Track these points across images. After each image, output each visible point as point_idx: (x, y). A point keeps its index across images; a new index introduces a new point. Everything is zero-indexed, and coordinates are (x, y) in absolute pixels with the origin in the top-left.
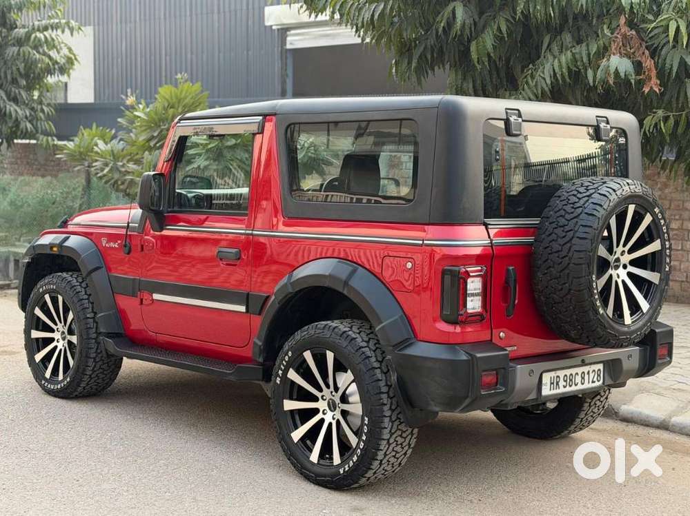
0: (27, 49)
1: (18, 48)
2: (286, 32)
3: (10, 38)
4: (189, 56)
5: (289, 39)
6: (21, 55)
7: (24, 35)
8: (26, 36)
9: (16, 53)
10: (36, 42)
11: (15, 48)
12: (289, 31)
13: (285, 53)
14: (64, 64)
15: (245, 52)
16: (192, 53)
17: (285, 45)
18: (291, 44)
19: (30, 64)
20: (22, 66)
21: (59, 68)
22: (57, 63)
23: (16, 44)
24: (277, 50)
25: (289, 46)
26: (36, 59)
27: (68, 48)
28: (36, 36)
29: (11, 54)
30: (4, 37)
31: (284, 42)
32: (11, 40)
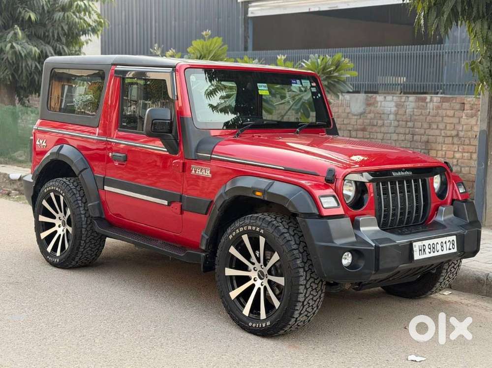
0: (70, 14)
1: (63, 13)
2: (247, 5)
3: (57, 5)
4: (173, 23)
5: (250, 9)
6: (66, 18)
7: (68, 4)
8: (69, 4)
9: (61, 17)
10: (78, 8)
11: (60, 13)
12: (251, 3)
13: (247, 19)
14: (96, 26)
15: (217, 19)
16: (175, 21)
17: (247, 14)
18: (252, 13)
19: (72, 26)
20: (66, 28)
21: (92, 29)
22: (89, 25)
23: (61, 10)
24: (241, 17)
25: (250, 15)
26: (76, 22)
27: (97, 14)
28: (77, 4)
29: (58, 18)
30: (52, 4)
31: (246, 12)
32: (58, 7)
